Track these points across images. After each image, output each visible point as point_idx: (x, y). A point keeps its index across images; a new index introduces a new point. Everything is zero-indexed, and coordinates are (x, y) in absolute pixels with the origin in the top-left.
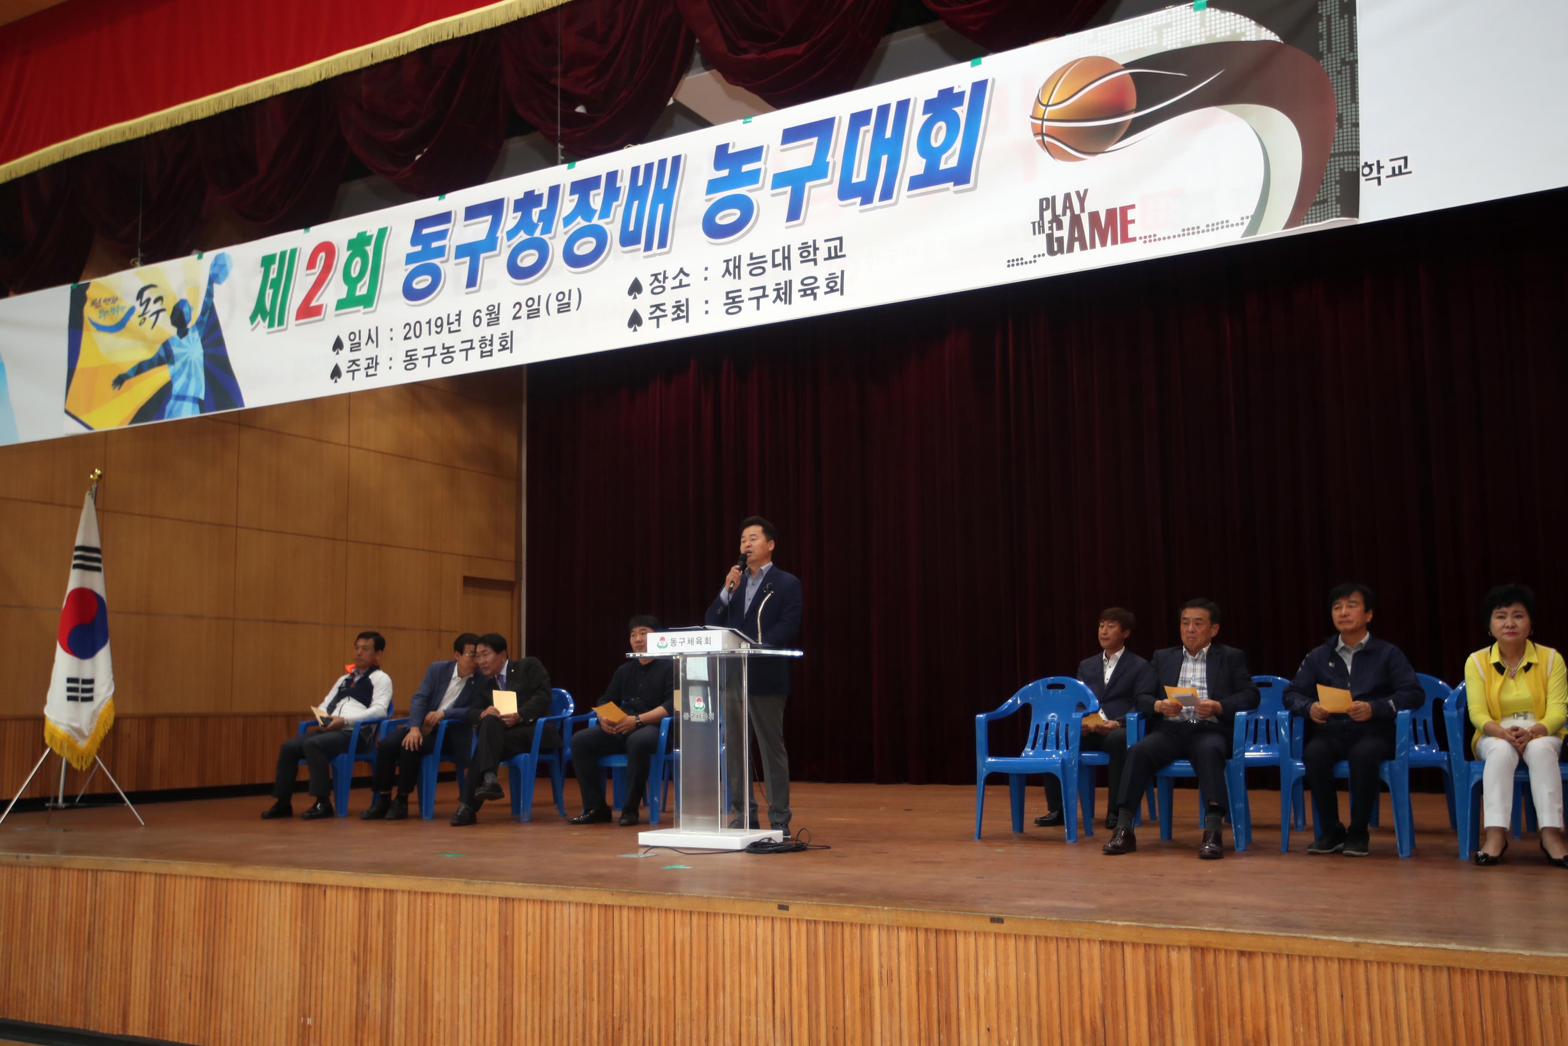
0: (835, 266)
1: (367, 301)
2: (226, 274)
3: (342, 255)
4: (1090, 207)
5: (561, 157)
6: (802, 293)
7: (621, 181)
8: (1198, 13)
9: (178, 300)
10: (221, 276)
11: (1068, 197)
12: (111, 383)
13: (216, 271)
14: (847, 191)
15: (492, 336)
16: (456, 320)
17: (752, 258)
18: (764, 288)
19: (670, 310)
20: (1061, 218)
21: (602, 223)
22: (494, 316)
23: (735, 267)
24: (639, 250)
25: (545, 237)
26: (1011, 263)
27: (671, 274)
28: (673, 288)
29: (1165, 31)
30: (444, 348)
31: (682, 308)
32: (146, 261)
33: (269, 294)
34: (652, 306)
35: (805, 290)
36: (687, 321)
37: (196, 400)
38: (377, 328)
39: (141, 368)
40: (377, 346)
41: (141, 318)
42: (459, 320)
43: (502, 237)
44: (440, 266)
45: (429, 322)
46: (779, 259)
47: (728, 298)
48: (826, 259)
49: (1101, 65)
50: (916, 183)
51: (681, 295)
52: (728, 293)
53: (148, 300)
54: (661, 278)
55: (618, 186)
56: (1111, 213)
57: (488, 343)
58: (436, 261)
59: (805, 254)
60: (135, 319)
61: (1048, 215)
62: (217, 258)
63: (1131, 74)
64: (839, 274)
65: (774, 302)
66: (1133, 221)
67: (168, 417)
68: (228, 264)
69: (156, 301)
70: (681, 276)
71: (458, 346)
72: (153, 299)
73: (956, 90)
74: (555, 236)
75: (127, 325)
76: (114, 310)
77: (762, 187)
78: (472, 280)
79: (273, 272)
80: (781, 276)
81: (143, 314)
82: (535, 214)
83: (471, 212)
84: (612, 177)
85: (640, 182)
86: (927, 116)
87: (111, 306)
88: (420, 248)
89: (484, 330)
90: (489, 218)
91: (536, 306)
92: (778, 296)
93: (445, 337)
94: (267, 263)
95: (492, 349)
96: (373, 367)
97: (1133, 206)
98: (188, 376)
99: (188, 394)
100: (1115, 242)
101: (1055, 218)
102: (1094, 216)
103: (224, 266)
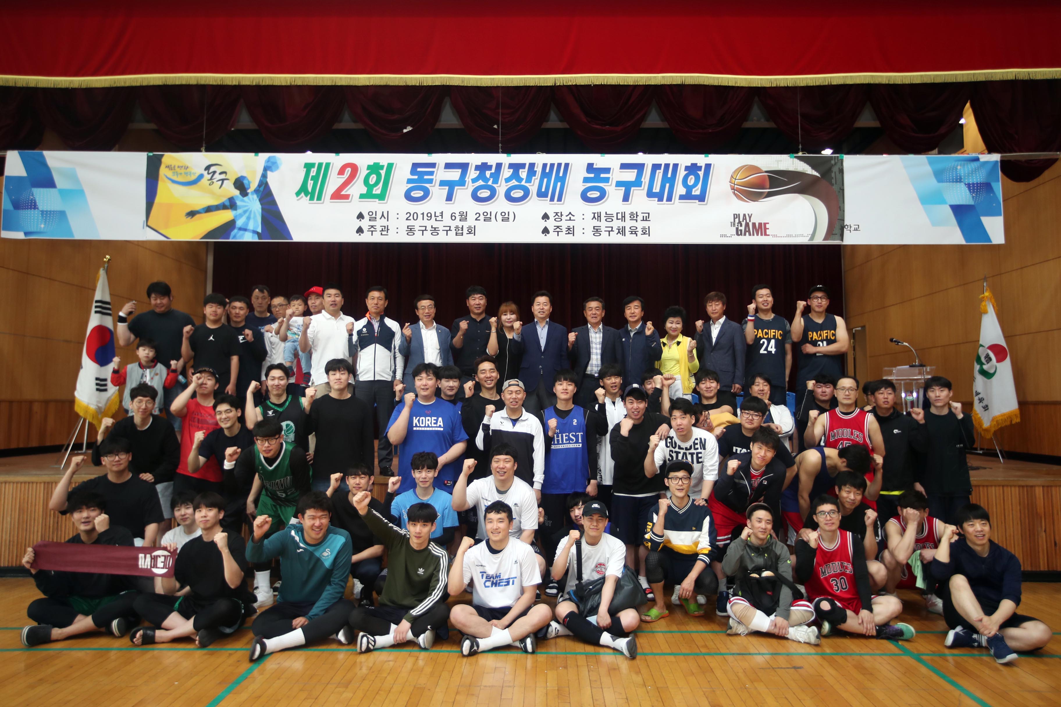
0: (646, 224)
1: (381, 197)
2: (277, 168)
3: (363, 172)
4: (753, 221)
5: (500, 150)
6: (630, 233)
7: (537, 168)
8: (792, 159)
9: (239, 175)
10: (273, 168)
11: (744, 215)
12: (184, 214)
13: (270, 164)
14: (650, 194)
15: (463, 226)
16: (440, 215)
17: (606, 214)
18: (612, 227)
19: (564, 230)
20: (742, 222)
21: (527, 185)
22: (464, 217)
23: (598, 216)
24: (547, 200)
25: (495, 186)
27: (565, 214)
28: (566, 220)
29: (780, 162)
30: (432, 227)
31: (571, 230)
32: (208, 150)
33: (310, 183)
34: (555, 226)
35: (632, 232)
36: (574, 236)
37: (255, 232)
38: (388, 212)
39: (209, 209)
40: (388, 221)
41: (210, 182)
42: (442, 216)
43: (469, 181)
44: (430, 188)
46: (620, 216)
47: (594, 229)
48: (641, 221)
49: (756, 169)
50: (682, 197)
51: (571, 224)
52: (594, 227)
53: (214, 172)
54: (559, 214)
55: (535, 170)
56: (760, 224)
57: (460, 229)
58: (427, 185)
59: (632, 217)
60: (205, 181)
61: (737, 220)
62: (269, 158)
63: (768, 175)
64: (647, 227)
65: (617, 234)
66: (768, 229)
67: (233, 239)
68: (278, 162)
69: (221, 173)
70: (570, 215)
71: (441, 228)
72: (218, 172)
73: (698, 165)
74: (500, 186)
75: (200, 183)
76: (186, 174)
77: (611, 185)
78: (449, 198)
79: (313, 172)
80: (620, 224)
81: (211, 179)
82: (488, 174)
83: (449, 166)
84: (532, 165)
85: (547, 171)
86: (686, 172)
87: (183, 171)
88: (416, 177)
89: (457, 223)
90: (460, 170)
91: (489, 216)
92: (619, 232)
93: (433, 222)
94: (309, 166)
95: (463, 232)
96: (385, 231)
97: (768, 223)
98: (249, 218)
99: (248, 228)
100: (762, 235)
101: (740, 222)
102: (754, 224)
103: (275, 163)
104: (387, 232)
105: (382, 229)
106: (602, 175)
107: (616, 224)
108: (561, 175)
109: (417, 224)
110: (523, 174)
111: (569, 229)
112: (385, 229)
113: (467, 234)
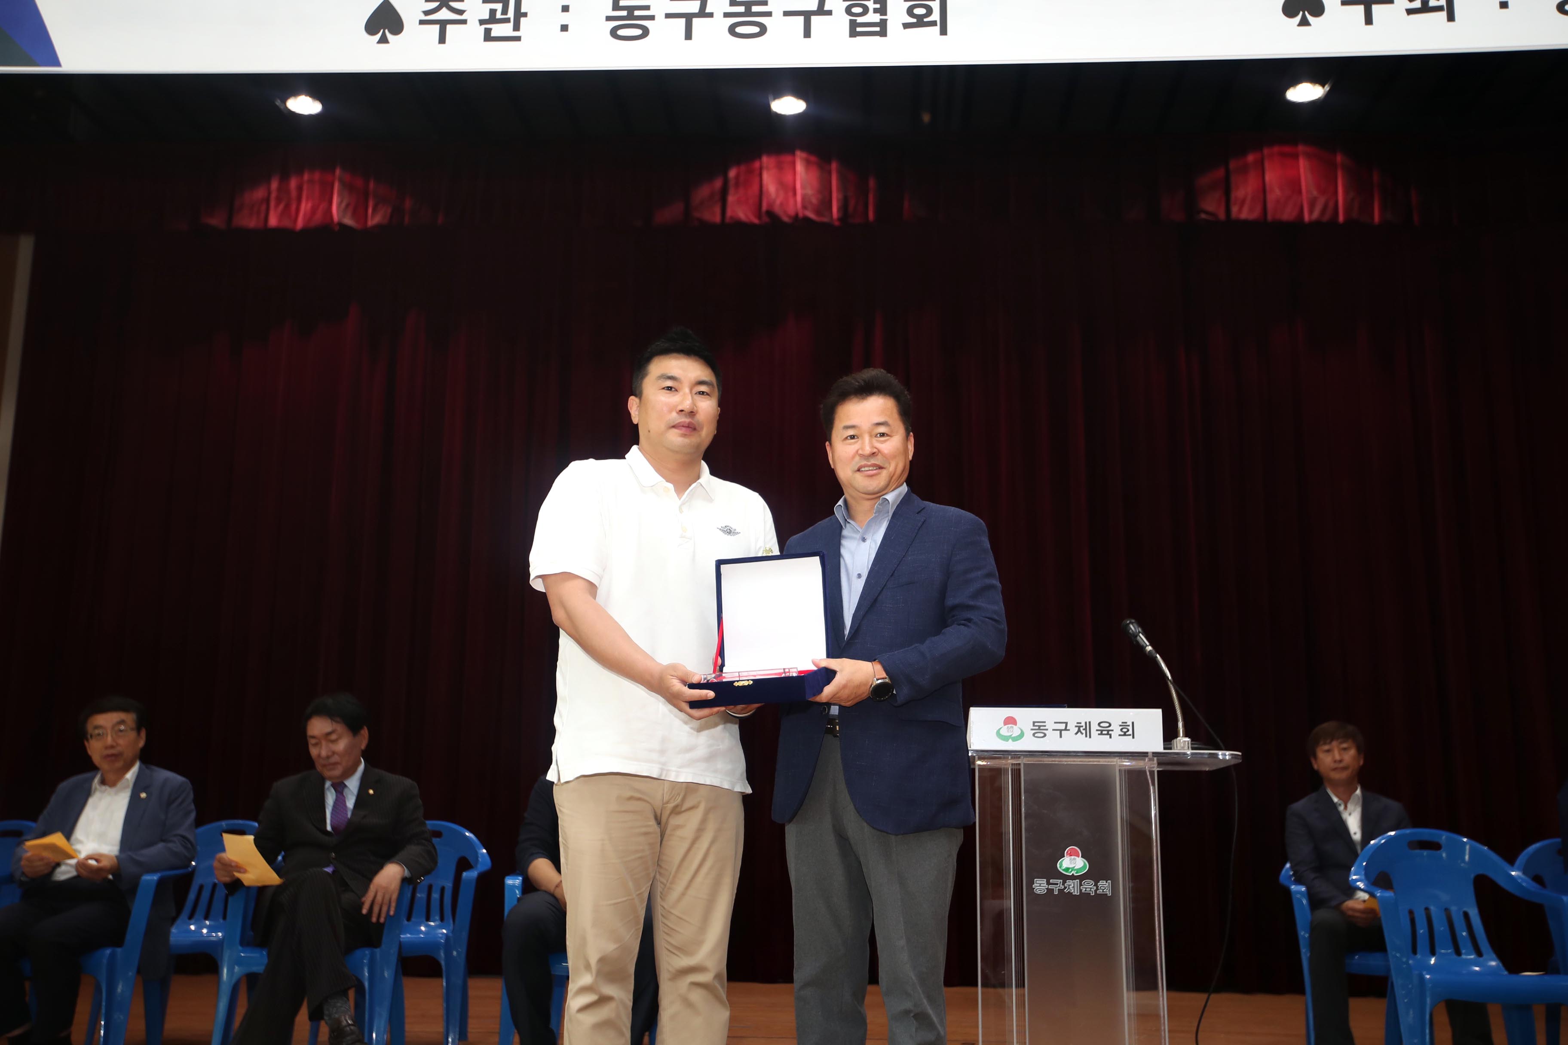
36: (1449, 20)
95: (886, 20)
96: (507, 21)
104: (517, 27)
105: (493, 12)
112: (506, 12)
113: (906, 26)
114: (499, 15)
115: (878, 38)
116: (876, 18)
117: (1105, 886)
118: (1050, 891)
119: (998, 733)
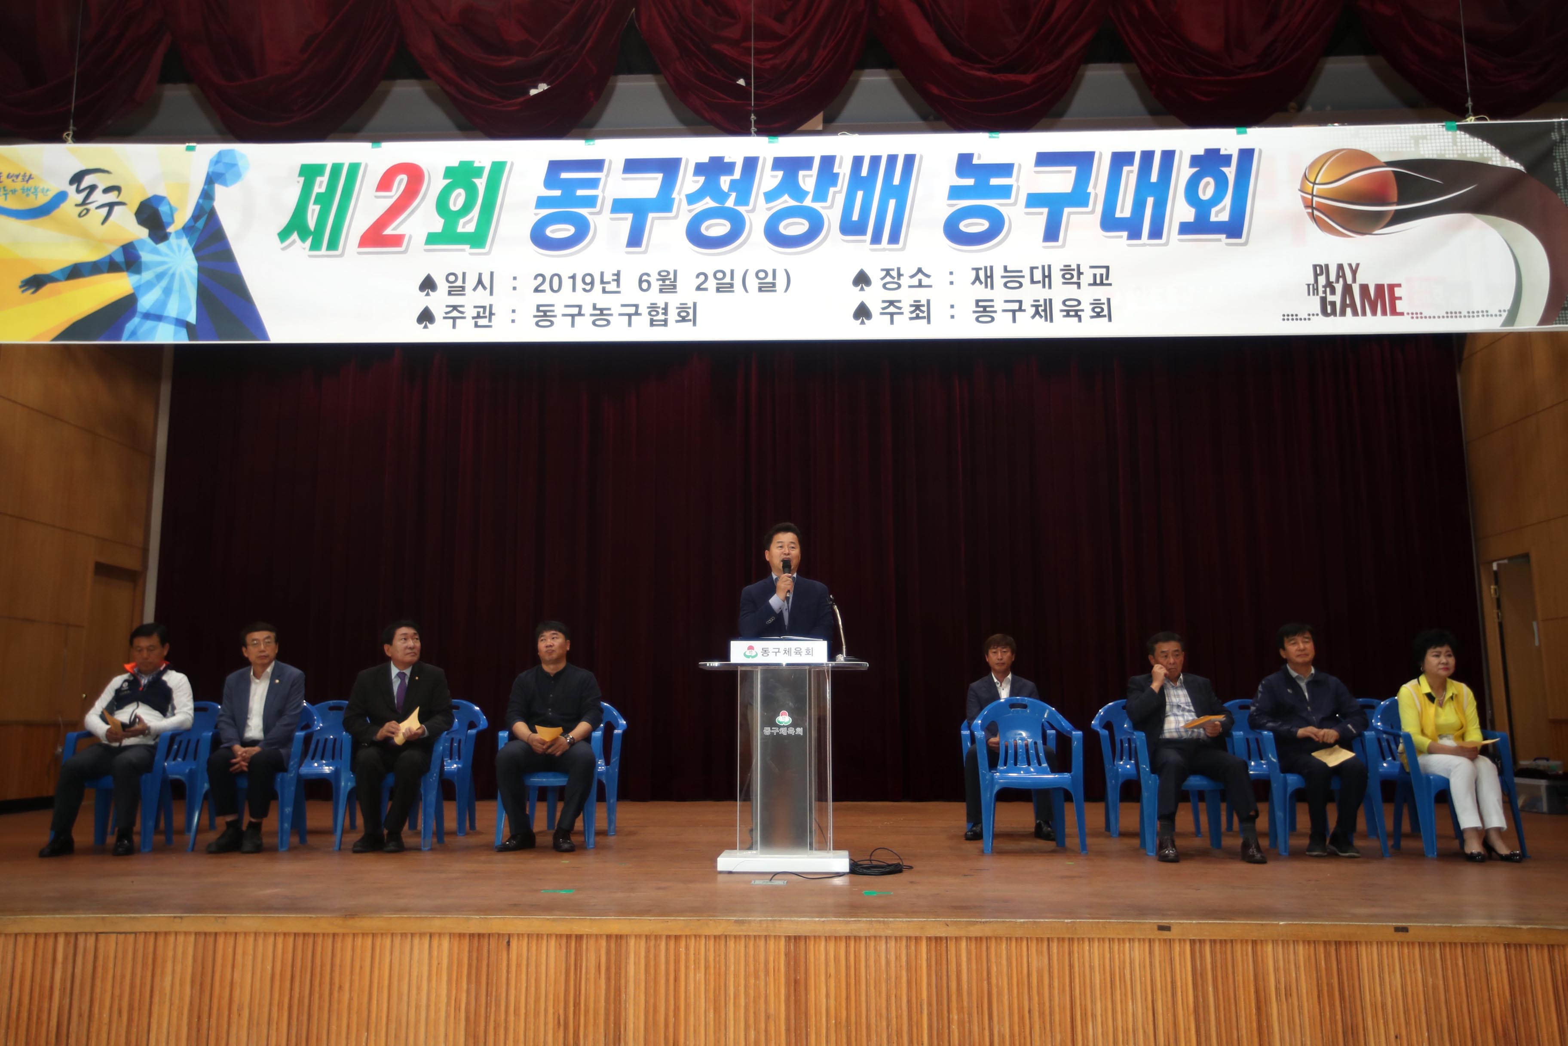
0: (1101, 293)
1: (477, 240)
2: (238, 176)
3: (434, 184)
4: (1361, 279)
5: (753, 129)
6: (1065, 313)
7: (840, 166)
8: (1450, 133)
9: (149, 194)
10: (228, 176)
11: (1340, 267)
12: (20, 284)
13: (220, 168)
14: (1110, 223)
15: (666, 304)
16: (614, 280)
17: (1006, 270)
18: (1020, 302)
19: (907, 309)
20: (1335, 285)
21: (817, 206)
22: (668, 283)
23: (986, 277)
24: (864, 241)
25: (741, 209)
26: (1286, 317)
27: (907, 271)
28: (910, 287)
29: (1421, 141)
30: (595, 308)
31: (922, 308)
32: (81, 137)
33: (313, 210)
34: (884, 302)
35: (1068, 311)
36: (929, 322)
37: (181, 323)
38: (492, 274)
39: (76, 272)
40: (491, 293)
41: (81, 208)
42: (618, 281)
43: (680, 200)
44: (590, 218)
45: (573, 277)
46: (1038, 275)
47: (977, 306)
48: (1090, 285)
49: (1363, 159)
50: (1186, 228)
51: (922, 295)
52: (977, 301)
53: (92, 188)
54: (894, 273)
55: (835, 171)
56: (1379, 288)
57: (660, 311)
58: (584, 211)
59: (1068, 276)
60: (69, 208)
61: (1322, 280)
62: (220, 154)
63: (1394, 172)
64: (1104, 300)
65: (1033, 317)
66: (1400, 298)
67: (127, 340)
68: (241, 164)
69: (106, 191)
70: (920, 276)
71: (616, 310)
72: (101, 187)
73: (1222, 152)
74: (753, 210)
75: (56, 213)
76: (27, 192)
77: (1015, 204)
78: (635, 239)
79: (320, 185)
80: (1040, 293)
81: (84, 203)
82: (725, 182)
83: (633, 166)
84: (828, 162)
85: (864, 172)
86: (1195, 170)
87: (19, 185)
88: (557, 193)
89: (655, 296)
90: (660, 176)
91: (727, 280)
92: (1037, 313)
93: (597, 297)
94: (309, 172)
95: (667, 319)
96: (485, 317)
97: (1399, 285)
98: (167, 291)
99: (166, 314)
100: (1384, 313)
101: (1329, 285)
102: (1364, 288)
103: (233, 165)
104: (490, 321)
105: (478, 313)
106: (994, 181)
107: (1030, 293)
108: (896, 181)
109: (560, 301)
110: (808, 180)
111: (917, 307)
112: (485, 313)
113: (677, 321)
114: (481, 315)
115: (663, 327)
116: (662, 317)
117: (800, 731)
118: (772, 734)
119: (745, 654)
